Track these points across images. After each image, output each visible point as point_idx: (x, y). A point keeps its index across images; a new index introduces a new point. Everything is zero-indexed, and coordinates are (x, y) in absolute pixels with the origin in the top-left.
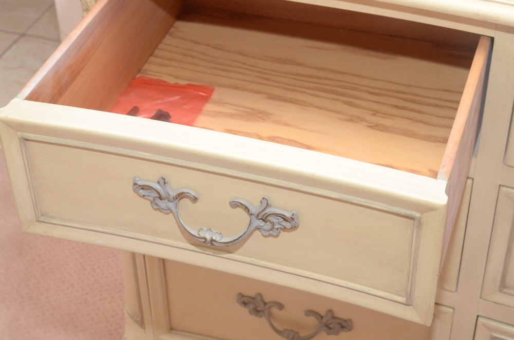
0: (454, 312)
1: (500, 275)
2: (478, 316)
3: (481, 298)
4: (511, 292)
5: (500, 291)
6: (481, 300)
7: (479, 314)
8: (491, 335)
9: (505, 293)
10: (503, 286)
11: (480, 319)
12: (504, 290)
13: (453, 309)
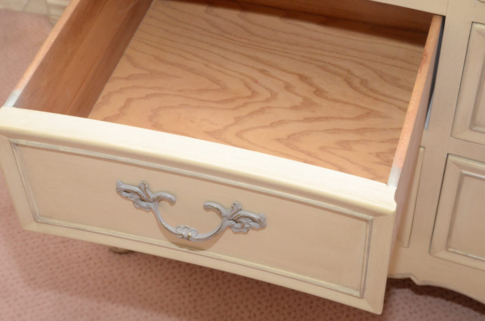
0: (424, 151)
1: (471, 113)
2: (448, 154)
3: (451, 136)
4: (481, 129)
5: (471, 129)
6: (451, 138)
7: (449, 153)
8: (461, 173)
9: (475, 131)
10: (473, 124)
11: (450, 157)
12: (475, 128)
13: (424, 147)
